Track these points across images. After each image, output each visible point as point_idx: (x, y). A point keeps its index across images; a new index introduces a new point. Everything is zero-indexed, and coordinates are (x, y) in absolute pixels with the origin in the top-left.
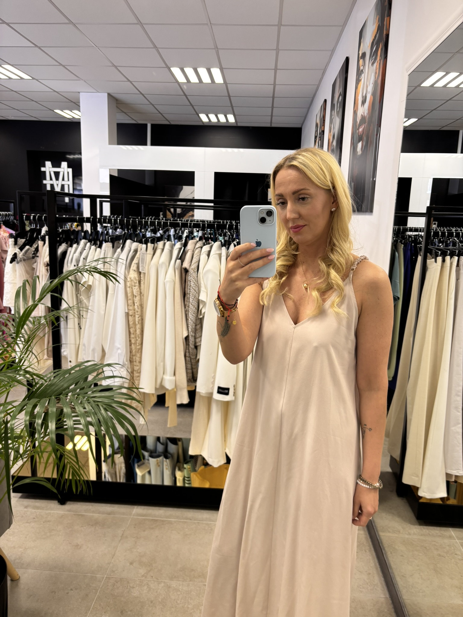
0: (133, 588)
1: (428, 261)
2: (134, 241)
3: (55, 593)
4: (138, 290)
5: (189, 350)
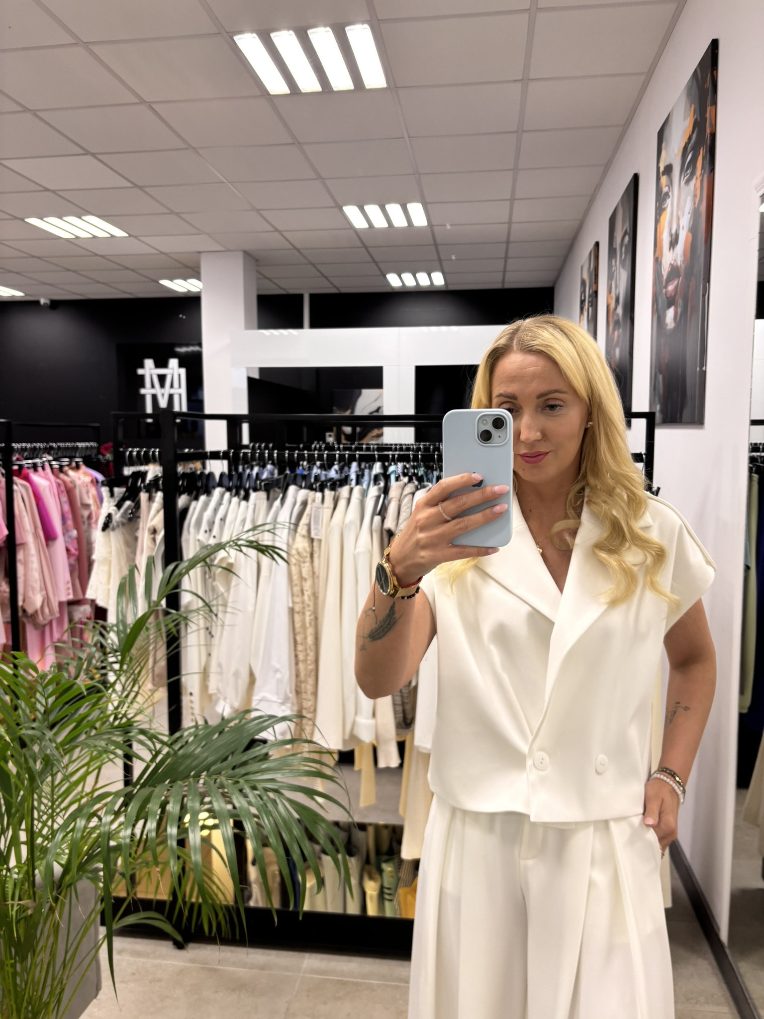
2: (301, 487)
4: (310, 568)
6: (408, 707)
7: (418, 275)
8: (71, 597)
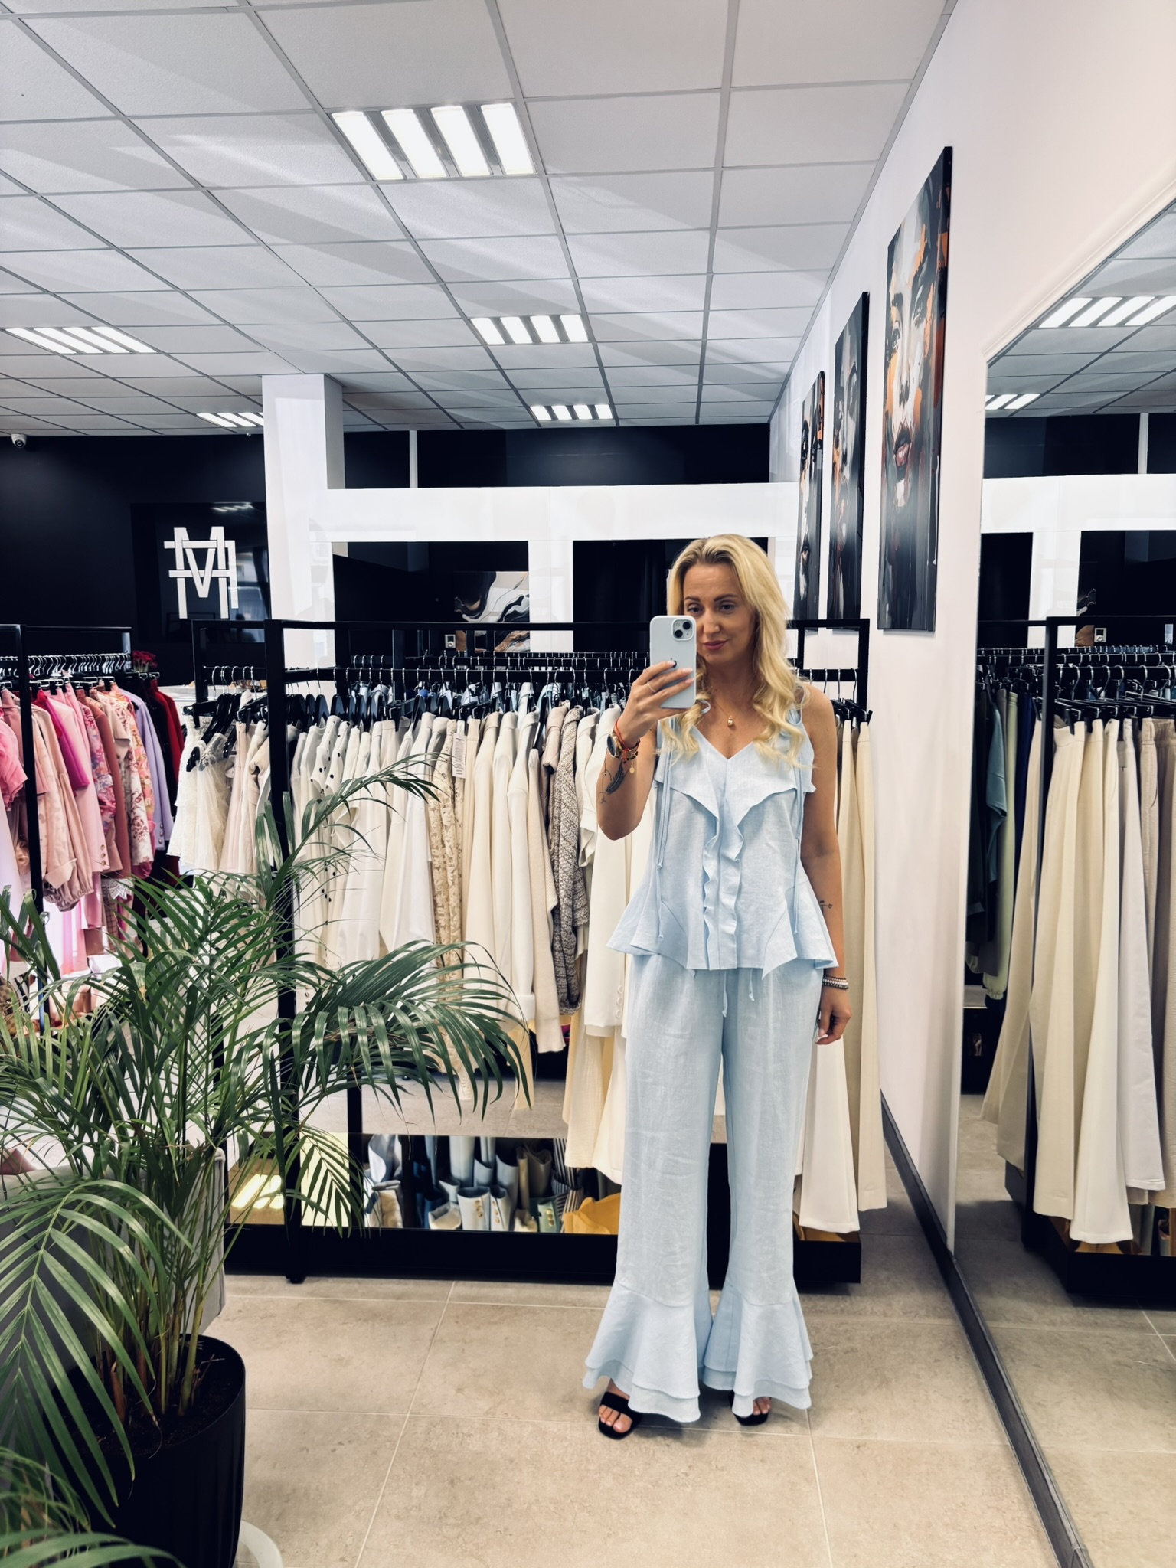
0: (469, 1436)
1: (1055, 730)
2: (437, 715)
3: (308, 1451)
4: (452, 814)
5: (560, 936)
6: (574, 981)
7: (576, 408)
8: (107, 867)
